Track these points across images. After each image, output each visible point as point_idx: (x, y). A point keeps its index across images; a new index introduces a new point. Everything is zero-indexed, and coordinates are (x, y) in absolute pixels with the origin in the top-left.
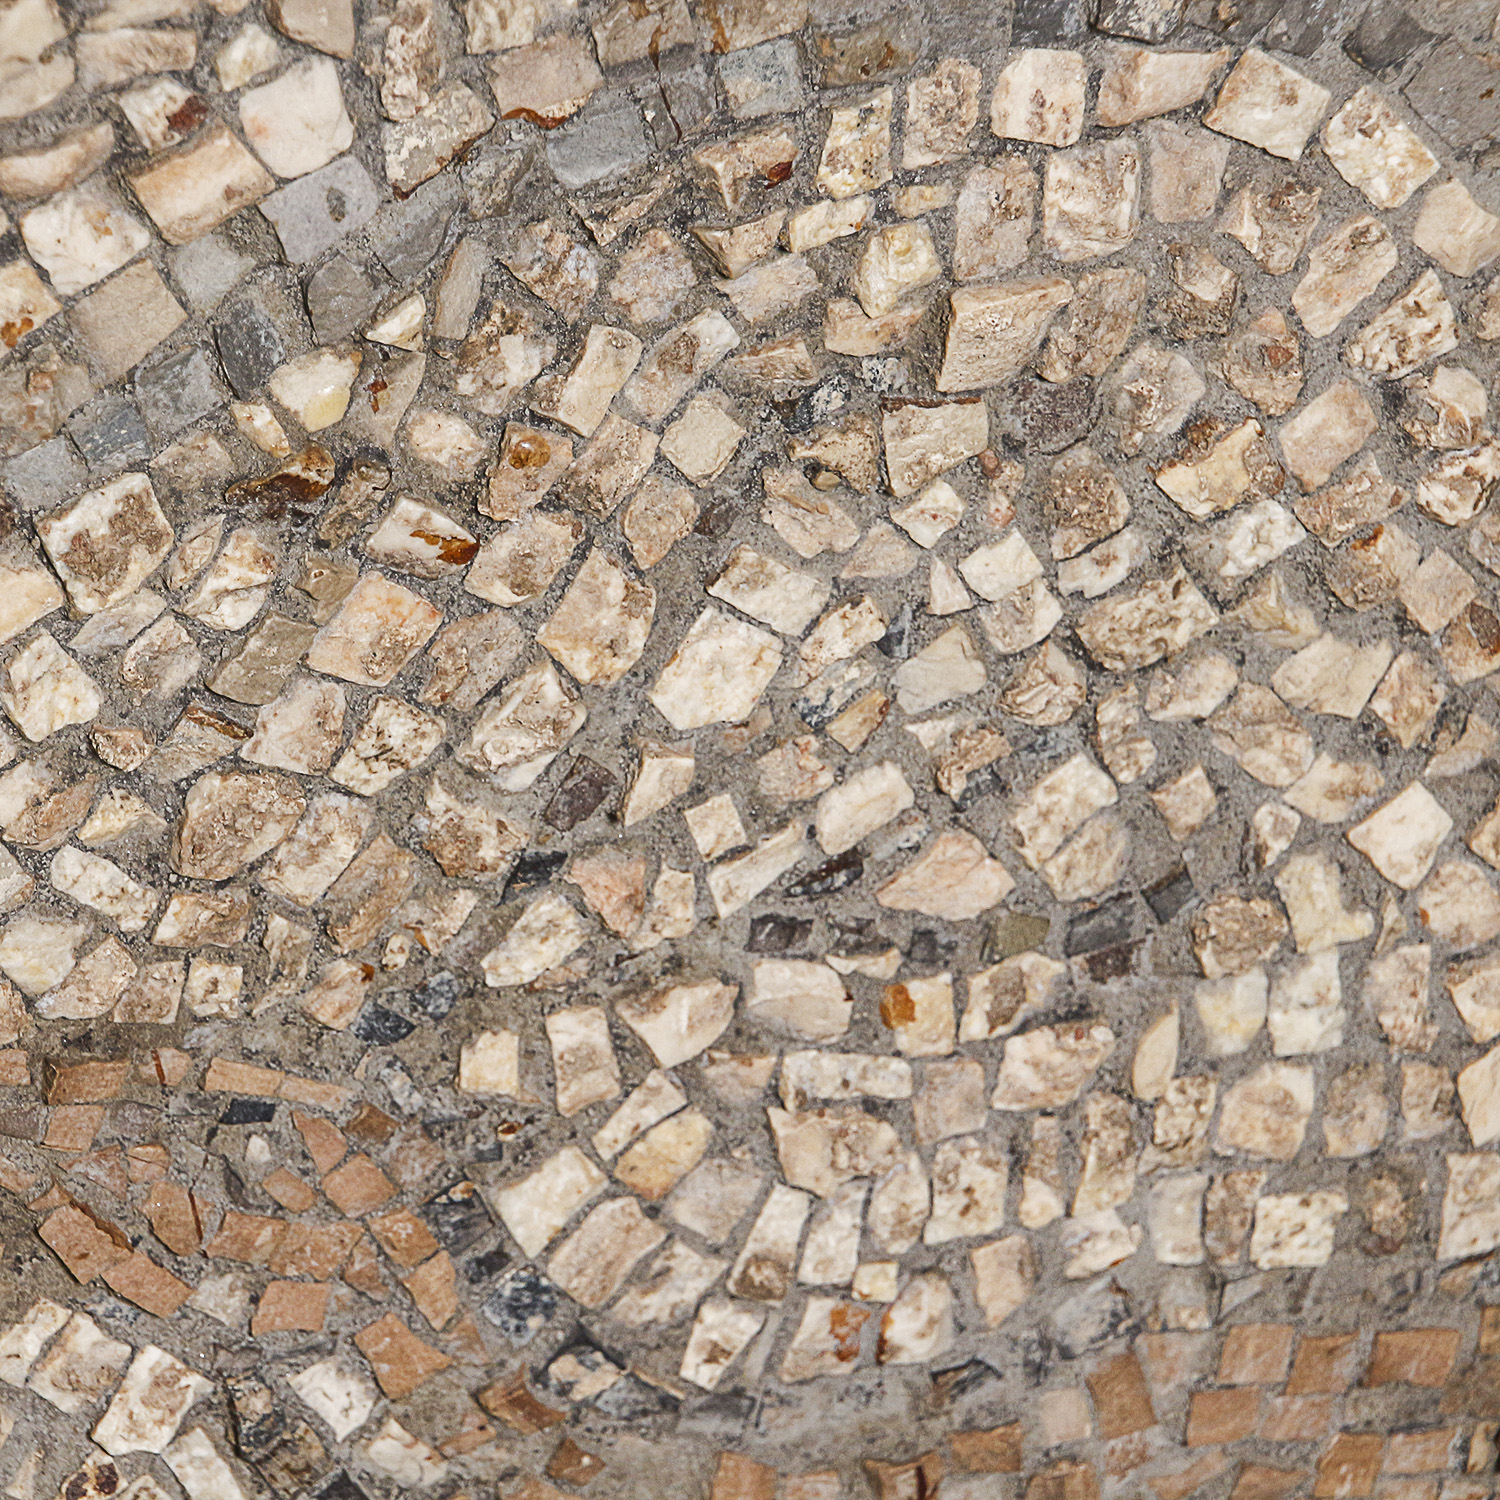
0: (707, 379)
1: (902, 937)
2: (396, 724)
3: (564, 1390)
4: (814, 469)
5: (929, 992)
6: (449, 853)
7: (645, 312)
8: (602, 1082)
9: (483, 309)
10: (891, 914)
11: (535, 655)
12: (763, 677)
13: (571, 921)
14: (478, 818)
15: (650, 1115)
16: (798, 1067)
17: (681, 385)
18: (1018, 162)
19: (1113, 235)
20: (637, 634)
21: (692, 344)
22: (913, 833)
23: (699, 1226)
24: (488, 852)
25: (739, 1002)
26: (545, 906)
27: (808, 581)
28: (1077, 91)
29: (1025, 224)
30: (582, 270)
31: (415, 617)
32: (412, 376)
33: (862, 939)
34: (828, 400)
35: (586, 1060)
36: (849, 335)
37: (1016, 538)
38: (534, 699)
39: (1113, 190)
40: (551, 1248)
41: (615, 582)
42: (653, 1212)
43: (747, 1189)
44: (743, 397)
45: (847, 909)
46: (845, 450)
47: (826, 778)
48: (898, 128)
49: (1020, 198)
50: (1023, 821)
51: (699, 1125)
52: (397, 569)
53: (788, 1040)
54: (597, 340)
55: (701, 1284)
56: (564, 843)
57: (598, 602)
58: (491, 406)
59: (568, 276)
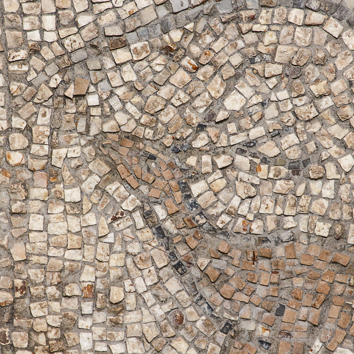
0: (239, 51)
1: (261, 157)
2: (182, 95)
3: (197, 221)
4: (253, 69)
5: (264, 167)
6: (188, 120)
7: (230, 37)
8: (209, 169)
9: (204, 30)
10: (260, 153)
11: (206, 90)
12: (242, 104)
13: (207, 138)
14: (193, 115)
15: (217, 177)
16: (241, 174)
17: (234, 51)
18: (292, 26)
19: (306, 42)
20: (222, 90)
21: (236, 44)
22: (265, 140)
23: (223, 200)
24: (194, 121)
25: (233, 161)
26: (203, 135)
27: (251, 89)
28: (302, 17)
29: (291, 37)
30: (220, 27)
31: (187, 78)
32: (191, 37)
33: (254, 155)
34: (257, 59)
35: (207, 164)
36: (262, 48)
37: (286, 91)
38: (204, 97)
39: (306, 35)
40: (198, 196)
41: (219, 80)
42: (215, 195)
43: (231, 195)
44: (244, 56)
45: (253, 150)
46: (258, 67)
47: (251, 126)
48: (273, 16)
49: (291, 32)
50: (282, 141)
51: (224, 181)
52: (185, 69)
53: (240, 170)
54: (221, 39)
55: (222, 210)
56: (207, 124)
57: (217, 83)
58: (204, 46)
59: (218, 27)
